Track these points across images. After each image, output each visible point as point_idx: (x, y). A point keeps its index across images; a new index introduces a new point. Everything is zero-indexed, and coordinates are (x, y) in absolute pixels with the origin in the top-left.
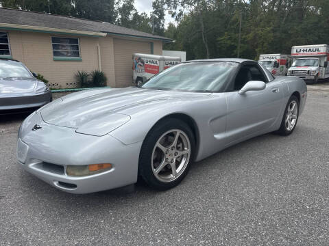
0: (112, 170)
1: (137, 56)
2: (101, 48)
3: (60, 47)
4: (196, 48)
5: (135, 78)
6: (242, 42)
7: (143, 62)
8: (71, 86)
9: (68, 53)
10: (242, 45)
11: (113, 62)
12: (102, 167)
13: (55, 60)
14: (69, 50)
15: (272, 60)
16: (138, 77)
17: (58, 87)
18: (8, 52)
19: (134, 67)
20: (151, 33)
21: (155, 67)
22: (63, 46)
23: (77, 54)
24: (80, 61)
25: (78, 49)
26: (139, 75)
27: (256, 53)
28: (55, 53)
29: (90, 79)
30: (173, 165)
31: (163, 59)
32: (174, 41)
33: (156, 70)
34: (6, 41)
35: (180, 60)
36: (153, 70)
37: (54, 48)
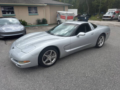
0: (30, 62)
1: (58, 12)
2: (45, 10)
3: (31, 10)
4: (84, 6)
5: (57, 20)
6: (102, 3)
7: (60, 14)
8: (35, 24)
10: (102, 5)
11: (50, 15)
12: (27, 62)
13: (29, 15)
14: (34, 11)
15: (113, 11)
16: (58, 20)
17: (30, 25)
18: (14, 13)
19: (57, 17)
20: (64, 3)
21: (64, 16)
22: (32, 10)
23: (37, 13)
24: (38, 15)
25: (37, 11)
26: (59, 20)
27: (107, 8)
28: (29, 13)
29: (41, 21)
30: (50, 60)
31: (67, 14)
32: (72, 6)
33: (64, 18)
34: (13, 9)
35: (74, 13)
36: (63, 17)
37: (29, 11)
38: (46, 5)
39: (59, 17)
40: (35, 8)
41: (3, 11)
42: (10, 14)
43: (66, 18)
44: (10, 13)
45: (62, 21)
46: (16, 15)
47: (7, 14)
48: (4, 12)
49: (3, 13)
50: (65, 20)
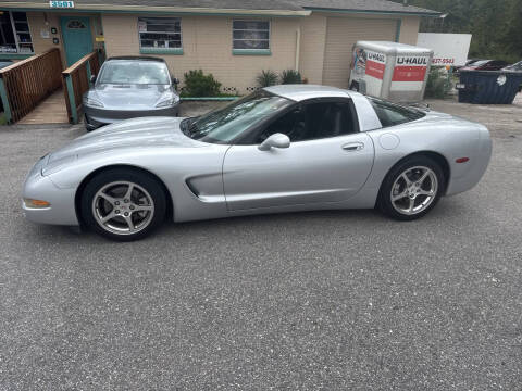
2: (302, 33)
3: (244, 35)
9: (253, 42)
11: (322, 56)
13: (235, 54)
14: (256, 39)
17: (234, 93)
18: (179, 44)
19: (352, 66)
21: (379, 66)
22: (250, 33)
23: (266, 45)
24: (269, 55)
25: (268, 38)
28: (236, 45)
31: (394, 54)
32: (443, 16)
33: (381, 71)
34: (178, 29)
35: (431, 54)
36: (376, 71)
37: (234, 36)
38: (308, 13)
39: (360, 68)
40: (263, 25)
41: (143, 36)
42: (166, 47)
43: (389, 73)
44: (167, 43)
45: (368, 86)
46: (185, 50)
47: (156, 48)
48: (147, 40)
49: (144, 44)
50: (380, 81)
